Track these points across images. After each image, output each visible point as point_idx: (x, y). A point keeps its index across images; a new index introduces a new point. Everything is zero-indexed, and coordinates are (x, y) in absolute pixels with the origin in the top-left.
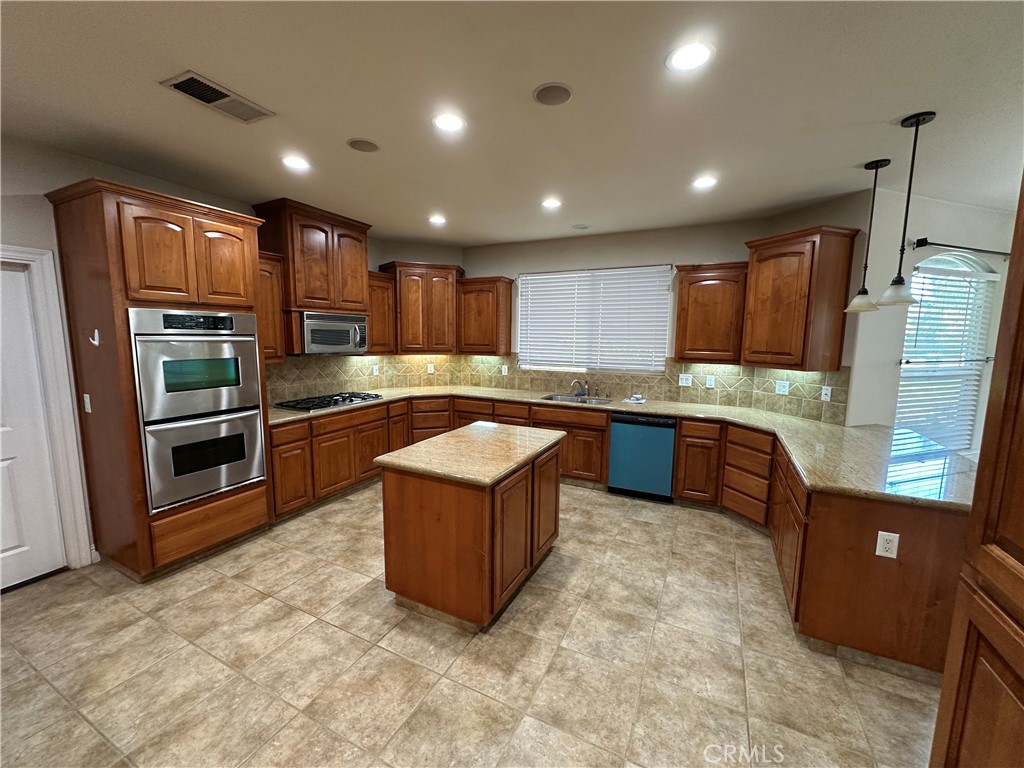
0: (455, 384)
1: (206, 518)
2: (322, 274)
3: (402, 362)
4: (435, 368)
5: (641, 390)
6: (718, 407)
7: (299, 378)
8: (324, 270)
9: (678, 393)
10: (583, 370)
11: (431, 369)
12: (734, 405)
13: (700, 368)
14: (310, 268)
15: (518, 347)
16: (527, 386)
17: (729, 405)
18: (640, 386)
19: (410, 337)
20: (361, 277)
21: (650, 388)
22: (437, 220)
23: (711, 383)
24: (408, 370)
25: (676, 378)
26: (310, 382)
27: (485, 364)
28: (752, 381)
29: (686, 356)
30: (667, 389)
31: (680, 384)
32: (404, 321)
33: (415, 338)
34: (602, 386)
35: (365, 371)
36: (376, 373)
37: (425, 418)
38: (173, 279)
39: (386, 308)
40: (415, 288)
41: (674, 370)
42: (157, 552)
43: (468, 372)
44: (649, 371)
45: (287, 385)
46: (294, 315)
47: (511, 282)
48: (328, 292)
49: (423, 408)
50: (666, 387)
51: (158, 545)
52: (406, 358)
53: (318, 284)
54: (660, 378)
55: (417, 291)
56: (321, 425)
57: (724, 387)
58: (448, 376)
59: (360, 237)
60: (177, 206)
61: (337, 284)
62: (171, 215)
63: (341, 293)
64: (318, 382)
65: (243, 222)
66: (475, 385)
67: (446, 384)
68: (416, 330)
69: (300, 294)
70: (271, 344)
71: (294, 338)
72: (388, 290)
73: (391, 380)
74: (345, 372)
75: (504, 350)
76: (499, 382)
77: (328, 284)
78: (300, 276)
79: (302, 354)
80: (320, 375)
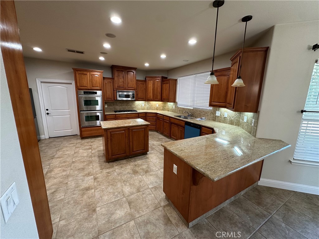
0: (164, 110)
1: (91, 130)
2: (122, 81)
3: (150, 103)
4: (159, 105)
5: (205, 116)
6: (228, 125)
7: (121, 106)
8: (123, 80)
9: (216, 118)
10: (192, 108)
11: (157, 106)
12: (233, 125)
13: (223, 110)
14: (119, 80)
15: (177, 100)
16: (178, 112)
17: (232, 124)
18: (205, 115)
19: (149, 97)
20: (134, 81)
21: (208, 115)
22: (147, 65)
23: (226, 115)
24: (152, 106)
25: (215, 112)
26: (124, 107)
27: (170, 105)
28: (240, 115)
29: (212, 104)
30: (212, 116)
31: (216, 115)
32: (148, 92)
33: (150, 97)
34: (195, 114)
35: (140, 105)
36: (143, 106)
37: (150, 118)
38: (85, 85)
39: (143, 89)
40: (150, 83)
41: (215, 110)
42: (83, 134)
43: (167, 107)
44: (207, 109)
45: (118, 107)
46: (115, 91)
47: (176, 80)
48: (124, 85)
49: (149, 115)
50: (212, 115)
51: (83, 133)
52: (151, 102)
53: (121, 84)
54: (211, 112)
55: (151, 84)
56: (118, 116)
57: (230, 117)
58: (162, 108)
59: (133, 71)
60: (86, 71)
61: (126, 84)
62: (85, 73)
63: (128, 86)
64: (126, 107)
65: (99, 72)
66: (168, 111)
67: (161, 110)
68: (151, 94)
69: (116, 86)
70: (111, 97)
71: (115, 96)
72: (144, 84)
73: (147, 108)
74: (134, 105)
75: (174, 101)
76: (173, 111)
77: (124, 84)
78: (116, 82)
79: (117, 100)
80: (127, 105)
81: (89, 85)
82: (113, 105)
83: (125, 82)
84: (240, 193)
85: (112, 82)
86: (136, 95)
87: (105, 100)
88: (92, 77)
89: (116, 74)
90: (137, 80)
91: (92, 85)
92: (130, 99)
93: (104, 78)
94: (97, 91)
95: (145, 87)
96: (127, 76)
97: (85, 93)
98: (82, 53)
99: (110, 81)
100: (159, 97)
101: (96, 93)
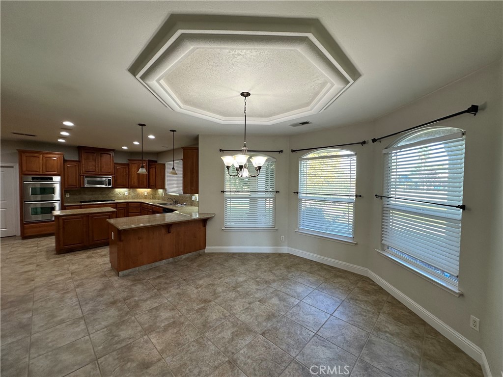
0: (153, 199)
2: (93, 165)
3: (136, 191)
4: (147, 193)
7: (92, 195)
9: (192, 203)
10: (178, 195)
14: (88, 163)
15: (166, 187)
20: (110, 165)
24: (138, 194)
26: (96, 196)
27: (160, 192)
30: (190, 201)
31: (192, 199)
32: (131, 178)
33: (134, 183)
35: (121, 193)
36: (126, 194)
37: (133, 209)
38: (34, 169)
39: (125, 174)
42: (25, 232)
45: (86, 196)
46: (81, 176)
47: (164, 164)
48: (95, 170)
49: (132, 205)
51: (25, 230)
52: (138, 190)
53: (91, 168)
54: (189, 197)
55: (135, 168)
58: (152, 196)
59: (110, 153)
60: (37, 152)
61: (99, 167)
62: (36, 155)
63: (101, 170)
64: (100, 196)
65: (58, 154)
66: (159, 199)
67: (151, 199)
68: (135, 181)
69: (84, 170)
70: (75, 184)
71: (81, 182)
72: (126, 168)
73: (133, 197)
74: (112, 194)
75: (163, 188)
76: (163, 199)
77: (95, 167)
78: (83, 166)
79: (84, 187)
80: (101, 194)
81: (41, 170)
82: (80, 194)
83: (97, 166)
84: (180, 256)
85: (77, 165)
86: (114, 181)
87: (66, 187)
88: (46, 160)
89: (84, 156)
90: (115, 163)
91: (46, 169)
92: (104, 186)
93: (65, 161)
94: (53, 177)
95: (127, 172)
96: (100, 159)
97: (33, 179)
98: (34, 136)
99: (75, 164)
100: (146, 183)
101: (51, 179)
